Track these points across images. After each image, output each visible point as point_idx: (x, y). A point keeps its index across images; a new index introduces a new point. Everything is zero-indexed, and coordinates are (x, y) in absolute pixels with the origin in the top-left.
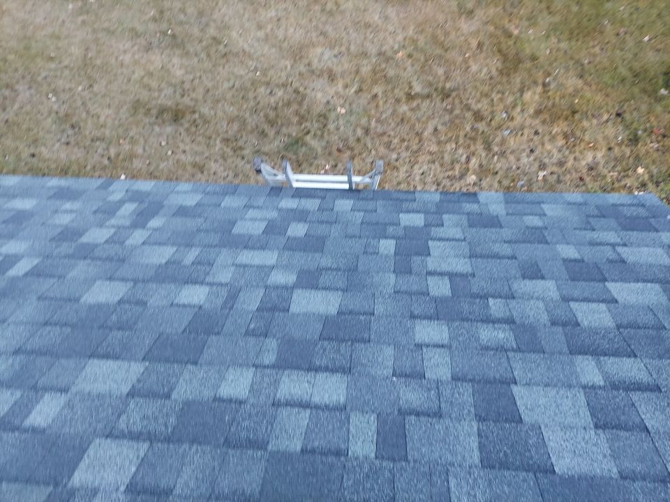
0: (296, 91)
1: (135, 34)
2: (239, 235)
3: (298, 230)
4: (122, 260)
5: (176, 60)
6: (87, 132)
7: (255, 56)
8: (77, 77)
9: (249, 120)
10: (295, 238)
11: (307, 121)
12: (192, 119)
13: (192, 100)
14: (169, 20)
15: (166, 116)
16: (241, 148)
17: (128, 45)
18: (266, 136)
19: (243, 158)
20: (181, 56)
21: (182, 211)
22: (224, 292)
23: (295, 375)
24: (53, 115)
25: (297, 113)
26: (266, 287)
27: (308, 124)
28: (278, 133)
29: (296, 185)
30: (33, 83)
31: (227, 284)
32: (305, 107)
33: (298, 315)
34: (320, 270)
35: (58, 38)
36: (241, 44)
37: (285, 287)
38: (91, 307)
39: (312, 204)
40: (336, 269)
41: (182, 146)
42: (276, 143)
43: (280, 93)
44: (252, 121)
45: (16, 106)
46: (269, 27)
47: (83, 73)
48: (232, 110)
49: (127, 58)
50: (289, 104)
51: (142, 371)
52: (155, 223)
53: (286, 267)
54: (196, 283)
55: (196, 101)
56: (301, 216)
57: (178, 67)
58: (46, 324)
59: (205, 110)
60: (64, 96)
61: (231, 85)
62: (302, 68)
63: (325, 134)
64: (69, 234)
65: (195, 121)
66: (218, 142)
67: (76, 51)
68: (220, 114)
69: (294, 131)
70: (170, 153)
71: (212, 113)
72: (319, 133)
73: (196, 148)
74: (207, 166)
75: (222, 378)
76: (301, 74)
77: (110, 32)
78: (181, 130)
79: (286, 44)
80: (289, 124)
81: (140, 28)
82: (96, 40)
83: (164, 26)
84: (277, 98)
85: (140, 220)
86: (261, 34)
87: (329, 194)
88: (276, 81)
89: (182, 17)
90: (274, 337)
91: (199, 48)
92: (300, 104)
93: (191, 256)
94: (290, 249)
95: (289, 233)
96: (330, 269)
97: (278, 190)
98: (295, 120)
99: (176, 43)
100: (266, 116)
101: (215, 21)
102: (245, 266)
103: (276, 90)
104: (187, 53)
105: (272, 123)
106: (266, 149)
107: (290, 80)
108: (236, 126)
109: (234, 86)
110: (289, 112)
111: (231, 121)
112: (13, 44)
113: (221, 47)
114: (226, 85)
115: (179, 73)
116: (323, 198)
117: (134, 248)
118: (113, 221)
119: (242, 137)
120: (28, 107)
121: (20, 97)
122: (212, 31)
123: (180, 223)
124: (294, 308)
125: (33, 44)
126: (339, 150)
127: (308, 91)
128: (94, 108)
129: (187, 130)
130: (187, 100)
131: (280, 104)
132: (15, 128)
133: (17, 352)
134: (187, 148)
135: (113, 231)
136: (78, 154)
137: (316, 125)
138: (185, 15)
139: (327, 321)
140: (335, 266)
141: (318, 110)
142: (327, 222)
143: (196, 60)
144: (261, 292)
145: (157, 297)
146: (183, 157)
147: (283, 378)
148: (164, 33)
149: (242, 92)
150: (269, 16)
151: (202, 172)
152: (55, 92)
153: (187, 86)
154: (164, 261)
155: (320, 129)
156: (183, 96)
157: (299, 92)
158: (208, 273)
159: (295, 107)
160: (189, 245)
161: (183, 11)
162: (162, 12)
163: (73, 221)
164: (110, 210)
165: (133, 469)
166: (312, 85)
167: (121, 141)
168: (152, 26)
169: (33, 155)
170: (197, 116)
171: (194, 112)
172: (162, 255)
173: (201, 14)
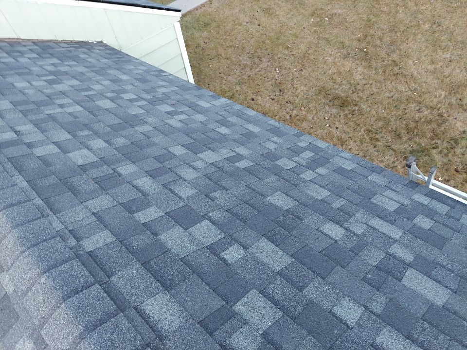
0: (441, 116)
1: (343, 46)
2: (376, 205)
3: (424, 222)
4: (295, 185)
5: (360, 69)
6: (286, 96)
7: (419, 81)
8: (296, 63)
9: (393, 123)
10: (420, 228)
11: (439, 139)
12: (352, 109)
13: (358, 97)
14: (369, 42)
15: (337, 102)
16: (377, 140)
17: (334, 51)
18: (400, 138)
19: (375, 147)
20: (365, 67)
21: (340, 171)
22: (354, 240)
23: (395, 334)
24: (274, 80)
25: (433, 131)
26: (387, 253)
27: (439, 142)
28: (410, 139)
29: (431, 187)
30: (272, 59)
31: (358, 236)
32: (443, 129)
33: (408, 288)
34: (436, 264)
35: (297, 37)
36: (412, 70)
37: (403, 262)
38: (271, 205)
39: (442, 208)
40: (449, 270)
41: (337, 124)
42: (406, 146)
43: (426, 112)
44: (393, 124)
45: (258, 70)
46: (441, 64)
47: (300, 61)
48: (383, 113)
49: (330, 60)
50: (430, 122)
51: (289, 262)
52: (321, 171)
53: (407, 247)
54: (337, 223)
55: (361, 98)
56: (430, 213)
57: (359, 74)
58: (246, 203)
59: (364, 107)
60: (284, 72)
61: (390, 96)
62: (453, 101)
63: (450, 155)
64: (271, 156)
65: (354, 111)
66: (362, 130)
67: (303, 47)
68: (373, 112)
69: (424, 142)
70: (328, 125)
71: (368, 109)
72: (445, 151)
73: (346, 128)
74: (347, 143)
75: (339, 300)
76: (450, 104)
77: (328, 41)
78: (342, 114)
79: (448, 79)
80: (423, 135)
81: (347, 43)
82: (317, 45)
83: (363, 45)
84: (422, 115)
85: (313, 165)
86: (431, 67)
87: (458, 206)
88: (428, 103)
89: (378, 42)
90: (385, 294)
91: (380, 65)
92: (439, 125)
93: (338, 203)
94: (413, 234)
95: (416, 221)
96: (444, 267)
97: (415, 185)
98: (429, 135)
99: (366, 57)
100: (407, 125)
101: (400, 50)
102: (375, 229)
103: (424, 109)
104: (370, 66)
105: (409, 130)
106: (395, 147)
107: (439, 105)
108: (380, 124)
109: (392, 97)
110: (427, 128)
111: (379, 119)
112: (272, 34)
113: (396, 69)
114: (387, 94)
115: (358, 77)
116: (453, 207)
117: (305, 181)
118: (297, 159)
119: (381, 133)
120: (262, 73)
121: (261, 65)
122: (395, 56)
123: (337, 178)
124: (405, 281)
125: (282, 37)
126: (456, 170)
127: (451, 118)
128: (297, 84)
129: (346, 115)
130: (355, 97)
131: (423, 120)
132: (252, 81)
133: (228, 211)
134: (340, 126)
135: (295, 164)
136: (275, 107)
137: (445, 145)
138: (381, 41)
139: (432, 307)
140: (450, 267)
141: (453, 135)
142: (451, 228)
143: (374, 72)
144: (382, 255)
145: (310, 220)
146: (335, 131)
147: (385, 330)
148: (361, 50)
149: (396, 103)
150: (444, 56)
151: (342, 145)
152: (280, 68)
153: (359, 87)
154: (320, 198)
155: (447, 149)
156: (354, 92)
157: (442, 116)
158: (347, 221)
159: (434, 125)
160: (339, 196)
161: (381, 39)
162: (366, 36)
163: (275, 149)
164: (296, 151)
165: (270, 324)
166: (455, 115)
167: (302, 108)
168: (355, 43)
169: (253, 100)
170: (357, 108)
171: (356, 105)
172: (320, 194)
173: (393, 43)
